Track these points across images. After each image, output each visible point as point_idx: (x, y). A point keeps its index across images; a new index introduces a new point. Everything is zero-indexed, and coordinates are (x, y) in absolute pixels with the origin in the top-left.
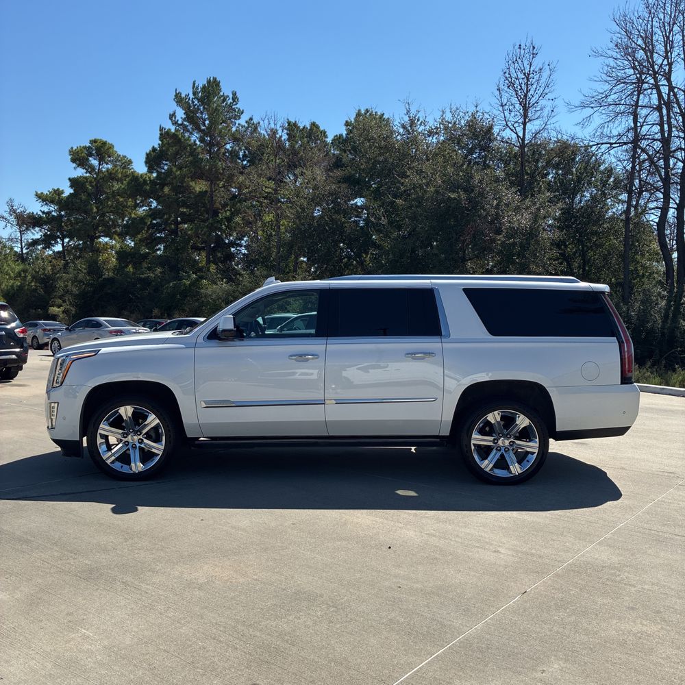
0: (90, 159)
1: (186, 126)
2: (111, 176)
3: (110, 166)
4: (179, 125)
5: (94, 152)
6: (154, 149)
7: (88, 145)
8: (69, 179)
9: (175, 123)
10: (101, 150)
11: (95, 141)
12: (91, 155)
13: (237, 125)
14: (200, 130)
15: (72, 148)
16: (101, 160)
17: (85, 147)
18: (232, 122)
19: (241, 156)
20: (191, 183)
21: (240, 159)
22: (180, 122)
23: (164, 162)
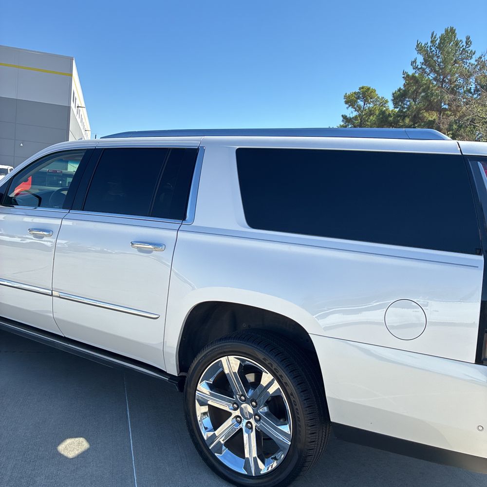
0: (358, 100)
1: (424, 70)
2: (371, 113)
3: (371, 105)
4: (419, 69)
5: (361, 96)
6: (400, 90)
7: (357, 91)
8: (342, 116)
9: (416, 68)
10: (366, 94)
11: (363, 88)
12: (358, 98)
13: (468, 64)
14: (436, 72)
15: (346, 94)
16: (366, 101)
17: (355, 93)
18: (464, 62)
19: (472, 91)
20: (425, 114)
21: (471, 93)
22: (419, 67)
23: (407, 99)
